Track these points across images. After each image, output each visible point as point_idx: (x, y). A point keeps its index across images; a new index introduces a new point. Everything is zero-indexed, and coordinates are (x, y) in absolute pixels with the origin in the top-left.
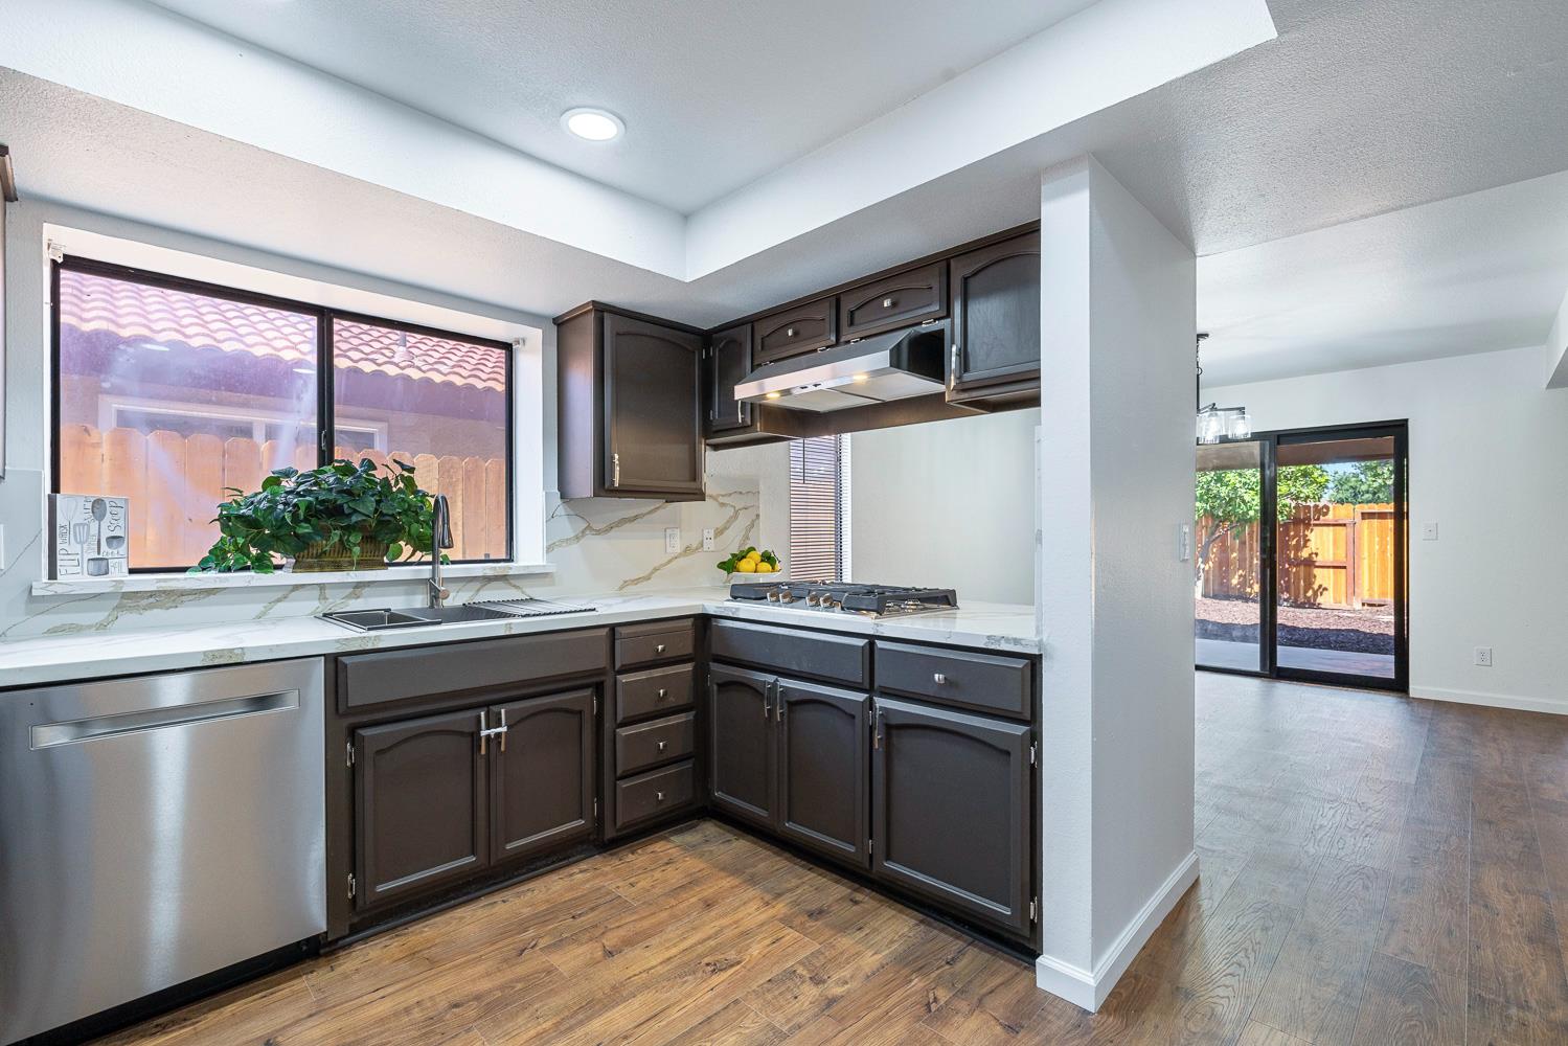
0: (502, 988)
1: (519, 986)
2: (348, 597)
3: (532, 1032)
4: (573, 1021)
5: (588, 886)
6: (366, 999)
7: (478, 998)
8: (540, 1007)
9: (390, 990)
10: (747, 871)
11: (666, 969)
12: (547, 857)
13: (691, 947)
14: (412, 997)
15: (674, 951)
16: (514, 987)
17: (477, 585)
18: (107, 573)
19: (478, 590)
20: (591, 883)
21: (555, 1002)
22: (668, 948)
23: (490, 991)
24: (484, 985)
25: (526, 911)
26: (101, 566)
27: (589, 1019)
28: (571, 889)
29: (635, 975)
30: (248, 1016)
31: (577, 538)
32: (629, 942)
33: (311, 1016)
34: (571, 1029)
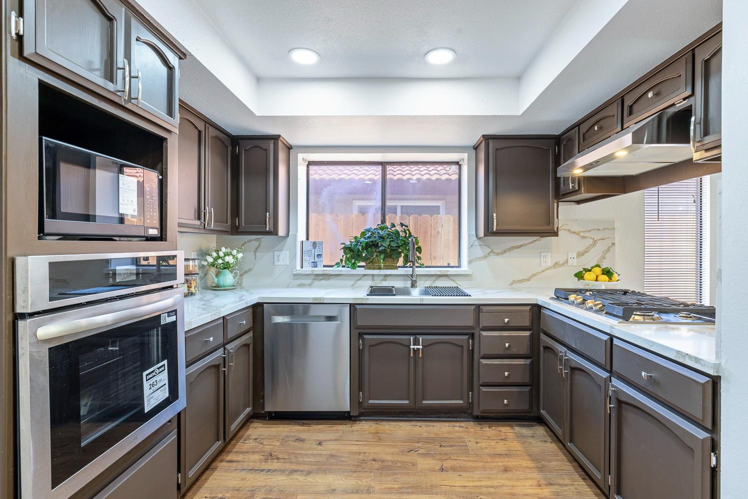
0: (393, 462)
1: (399, 464)
2: (382, 280)
3: (389, 486)
4: (406, 490)
5: (457, 434)
6: (353, 443)
7: (383, 461)
8: (400, 478)
9: (360, 443)
10: (543, 462)
11: (461, 490)
12: (446, 414)
13: (481, 486)
14: (364, 449)
15: (471, 484)
16: (397, 464)
17: (434, 278)
18: (316, 267)
19: (435, 281)
20: (460, 434)
21: (406, 479)
22: (468, 481)
23: (388, 461)
24: (389, 458)
25: (425, 435)
26: (315, 264)
27: (412, 493)
28: (449, 433)
29: (445, 485)
30: (321, 431)
31: (485, 257)
32: (454, 469)
33: (335, 440)
34: (403, 493)
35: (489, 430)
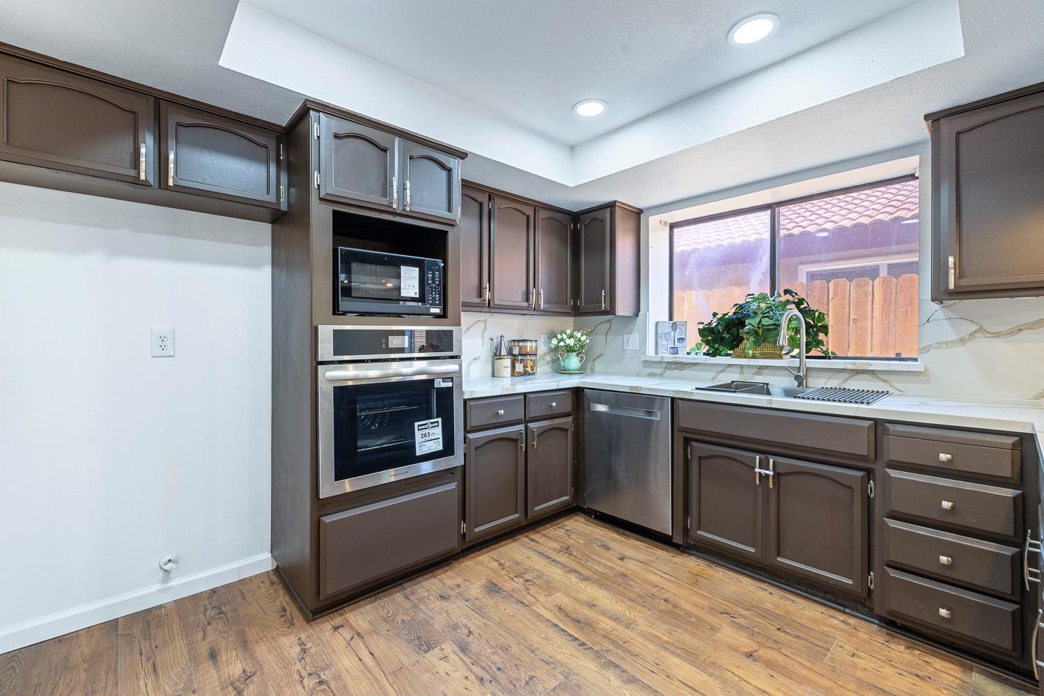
0: (688, 613)
1: (693, 620)
3: (657, 633)
4: (672, 649)
5: (826, 629)
6: (658, 572)
7: (675, 606)
8: (679, 632)
9: (668, 577)
11: (754, 693)
14: (666, 585)
16: (690, 618)
20: (832, 630)
21: (687, 638)
23: (682, 609)
24: (687, 607)
25: (768, 606)
27: (678, 656)
28: (814, 621)
29: (733, 673)
30: (635, 548)
32: (769, 664)
33: (642, 562)
34: (666, 649)
35: (900, 650)
